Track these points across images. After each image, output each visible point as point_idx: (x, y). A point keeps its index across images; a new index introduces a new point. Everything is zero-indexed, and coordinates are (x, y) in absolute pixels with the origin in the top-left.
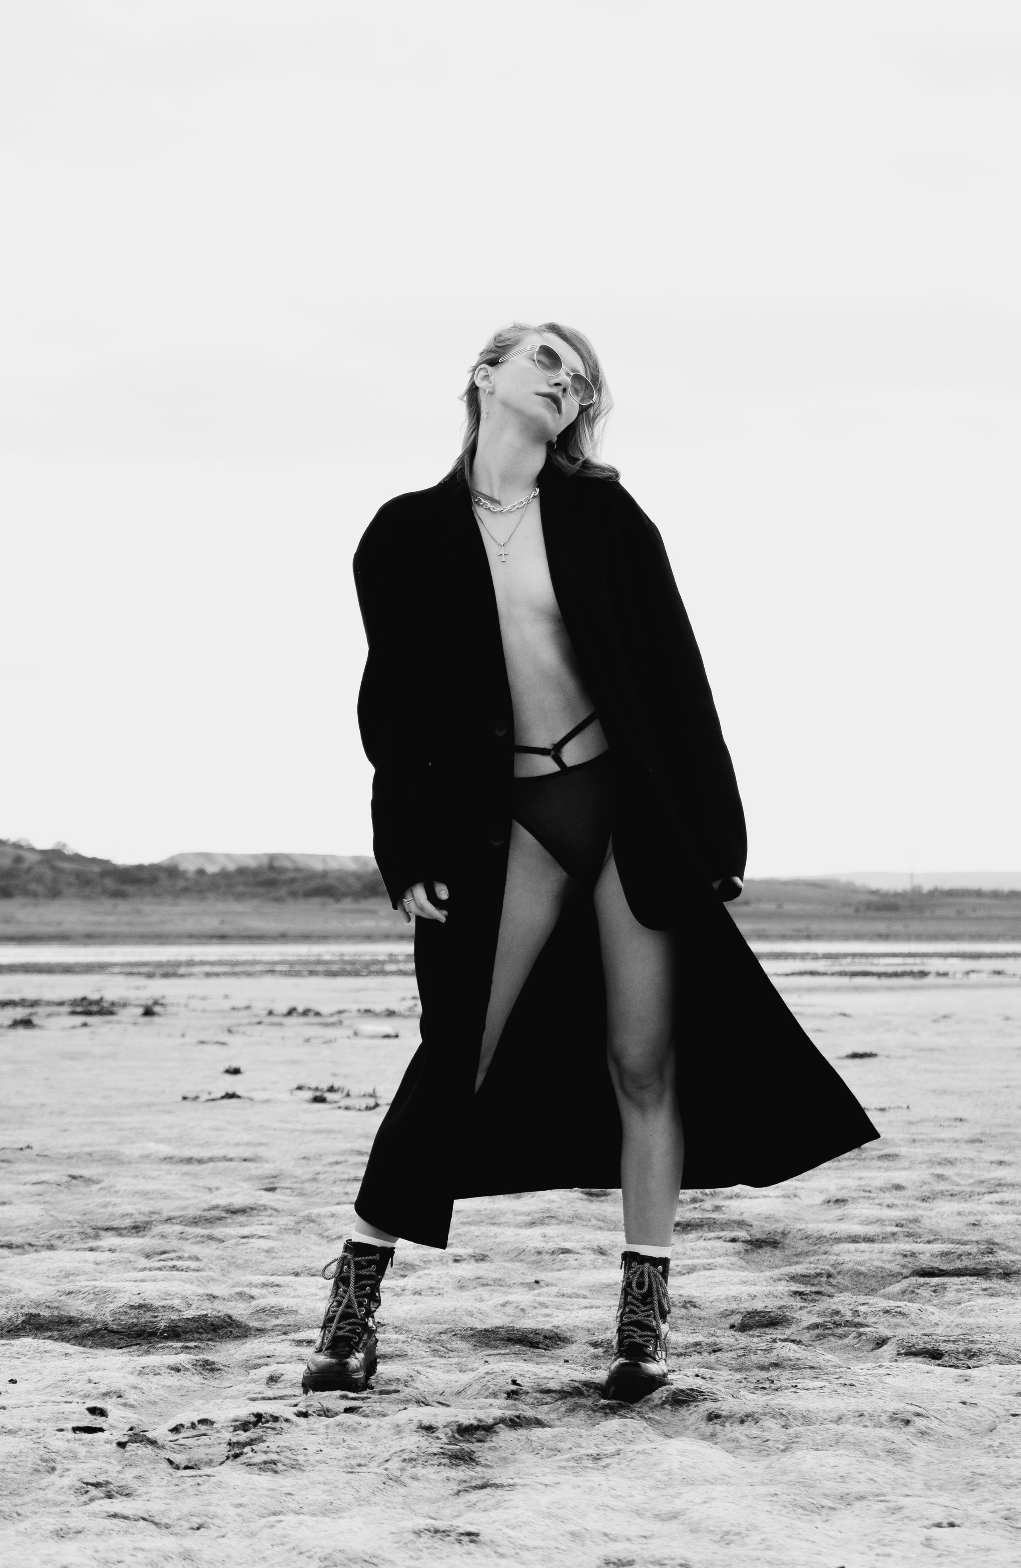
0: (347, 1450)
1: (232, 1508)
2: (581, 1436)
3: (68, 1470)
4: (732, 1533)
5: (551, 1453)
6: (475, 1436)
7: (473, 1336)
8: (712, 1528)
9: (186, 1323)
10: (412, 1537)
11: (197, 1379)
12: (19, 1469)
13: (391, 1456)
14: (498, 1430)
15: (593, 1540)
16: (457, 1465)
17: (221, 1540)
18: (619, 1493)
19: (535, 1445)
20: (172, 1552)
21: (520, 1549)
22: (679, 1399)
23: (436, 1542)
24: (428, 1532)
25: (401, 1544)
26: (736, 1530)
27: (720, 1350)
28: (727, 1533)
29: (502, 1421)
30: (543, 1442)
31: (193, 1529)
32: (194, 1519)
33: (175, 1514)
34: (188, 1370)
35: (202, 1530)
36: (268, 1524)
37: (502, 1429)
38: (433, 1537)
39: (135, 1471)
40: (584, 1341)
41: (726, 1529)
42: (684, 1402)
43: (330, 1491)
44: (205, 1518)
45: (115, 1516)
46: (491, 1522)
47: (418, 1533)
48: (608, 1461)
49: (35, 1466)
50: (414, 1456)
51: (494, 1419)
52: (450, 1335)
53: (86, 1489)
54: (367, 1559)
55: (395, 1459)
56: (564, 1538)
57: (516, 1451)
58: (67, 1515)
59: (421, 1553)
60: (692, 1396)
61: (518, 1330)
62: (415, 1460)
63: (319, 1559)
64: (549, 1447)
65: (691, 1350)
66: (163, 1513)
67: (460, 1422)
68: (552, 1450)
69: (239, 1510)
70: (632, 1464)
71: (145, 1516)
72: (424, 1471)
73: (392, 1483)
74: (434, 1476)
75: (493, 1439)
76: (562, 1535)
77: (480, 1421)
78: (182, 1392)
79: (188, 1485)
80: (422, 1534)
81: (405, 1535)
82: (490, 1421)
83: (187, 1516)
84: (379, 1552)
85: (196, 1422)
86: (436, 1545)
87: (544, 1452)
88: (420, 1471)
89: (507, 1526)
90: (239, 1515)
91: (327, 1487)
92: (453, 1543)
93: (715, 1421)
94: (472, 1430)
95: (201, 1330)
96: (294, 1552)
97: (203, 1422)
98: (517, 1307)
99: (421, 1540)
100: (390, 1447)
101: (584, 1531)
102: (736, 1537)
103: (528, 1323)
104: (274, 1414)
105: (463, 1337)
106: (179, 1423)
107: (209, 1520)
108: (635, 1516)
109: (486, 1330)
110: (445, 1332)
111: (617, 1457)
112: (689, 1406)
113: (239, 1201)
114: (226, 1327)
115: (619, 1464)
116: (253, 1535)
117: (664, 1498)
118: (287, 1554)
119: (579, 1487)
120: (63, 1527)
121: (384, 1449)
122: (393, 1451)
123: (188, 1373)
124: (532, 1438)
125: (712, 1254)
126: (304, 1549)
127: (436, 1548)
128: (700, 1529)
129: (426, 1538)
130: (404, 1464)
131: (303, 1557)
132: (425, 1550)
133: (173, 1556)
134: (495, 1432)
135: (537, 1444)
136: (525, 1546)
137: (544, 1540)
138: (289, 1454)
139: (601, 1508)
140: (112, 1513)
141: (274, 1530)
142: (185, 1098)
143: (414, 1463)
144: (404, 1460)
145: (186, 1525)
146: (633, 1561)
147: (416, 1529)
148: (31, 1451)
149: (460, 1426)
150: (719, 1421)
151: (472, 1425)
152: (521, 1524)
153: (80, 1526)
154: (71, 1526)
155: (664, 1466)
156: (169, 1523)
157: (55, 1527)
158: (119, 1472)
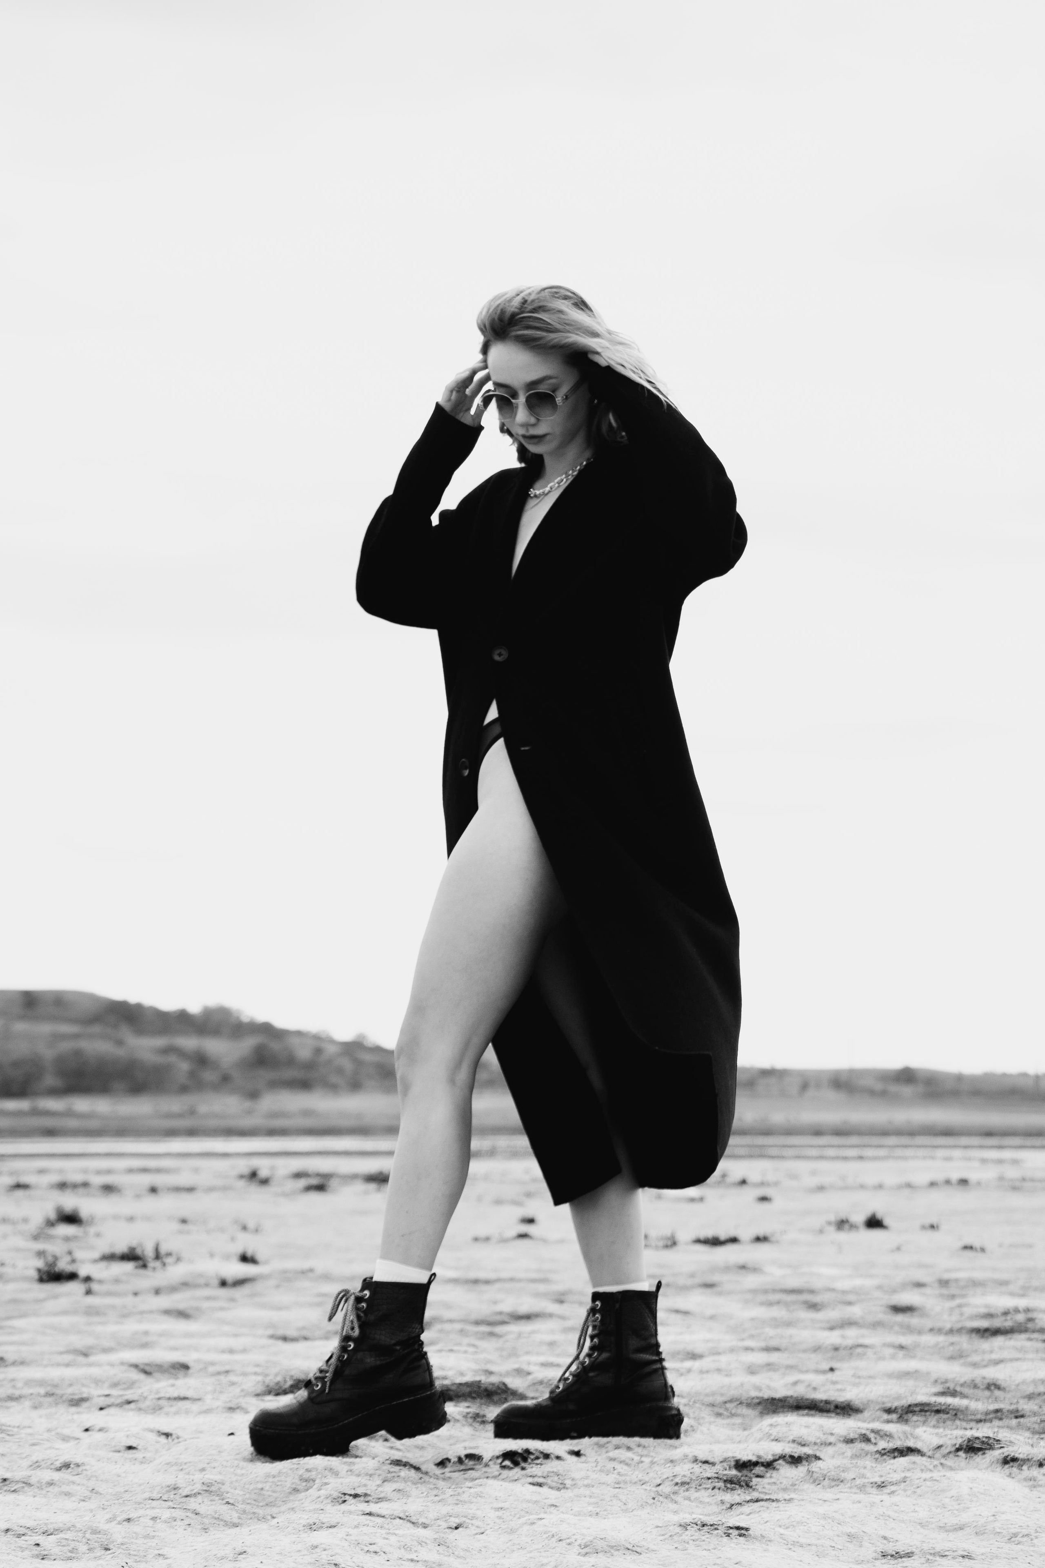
0: (617, 1477)
1: (493, 1511)
2: (865, 1468)
3: (326, 1484)
4: (1021, 1535)
5: (833, 1483)
6: (753, 1472)
7: (759, 1403)
8: (998, 1530)
9: (458, 1387)
10: (678, 1530)
11: (467, 1430)
12: (278, 1489)
13: (663, 1481)
14: (778, 1467)
15: (872, 1542)
16: (732, 1489)
17: (478, 1536)
18: (902, 1509)
19: (815, 1476)
20: (426, 1538)
21: (791, 1544)
22: (974, 1447)
23: (703, 1535)
24: (695, 1526)
25: (666, 1536)
26: (1025, 1532)
27: (1022, 1416)
28: (1015, 1535)
29: (782, 1457)
30: (825, 1472)
31: (451, 1528)
32: (452, 1519)
33: (432, 1515)
34: (458, 1421)
35: (460, 1529)
36: (529, 1522)
37: (782, 1466)
38: (699, 1530)
39: (396, 1486)
40: (877, 1408)
41: (1014, 1531)
42: (979, 1449)
43: (597, 1503)
44: (464, 1519)
45: (370, 1514)
46: (762, 1522)
47: (684, 1526)
48: (893, 1488)
49: (294, 1486)
50: (687, 1480)
51: (773, 1455)
52: (735, 1404)
53: (343, 1499)
54: (630, 1547)
55: (667, 1483)
56: (840, 1538)
57: (797, 1482)
58: (321, 1512)
59: (687, 1546)
60: (988, 1444)
61: (807, 1399)
62: (688, 1483)
63: (580, 1545)
64: (831, 1477)
65: (991, 1416)
66: (420, 1513)
67: (738, 1458)
68: (834, 1480)
69: (500, 1513)
70: (918, 1490)
71: (401, 1515)
72: (697, 1495)
73: (661, 1499)
74: (707, 1500)
75: (773, 1475)
76: (838, 1536)
77: (759, 1457)
78: (452, 1441)
79: (448, 1495)
80: (689, 1527)
81: (671, 1528)
82: (770, 1458)
83: (445, 1516)
84: (643, 1543)
85: (463, 1456)
86: (703, 1538)
87: (826, 1482)
88: (693, 1494)
89: (780, 1526)
90: (500, 1518)
91: (593, 1500)
92: (722, 1537)
93: (1011, 1464)
94: (750, 1466)
95: (474, 1395)
96: (554, 1540)
97: (470, 1457)
98: (809, 1385)
99: (687, 1532)
100: (662, 1474)
101: (862, 1533)
102: (1025, 1539)
103: (820, 1396)
104: (545, 1452)
105: (749, 1405)
106: (445, 1457)
107: (467, 1521)
108: (919, 1527)
109: (773, 1399)
110: (731, 1401)
111: (903, 1484)
112: (984, 1454)
113: (524, 1309)
114: (500, 1394)
115: (905, 1490)
116: (512, 1531)
117: (950, 1512)
118: (546, 1541)
119: (860, 1502)
120: (317, 1521)
121: (656, 1476)
122: (665, 1477)
123: (458, 1425)
124: (813, 1470)
125: (1020, 1350)
126: (564, 1537)
127: (704, 1541)
128: (986, 1531)
129: (692, 1530)
130: (677, 1488)
131: (563, 1544)
132: (691, 1542)
133: (428, 1541)
134: (774, 1468)
135: (818, 1475)
136: (798, 1542)
137: (819, 1539)
138: (556, 1478)
139: (881, 1517)
140: (368, 1512)
141: (534, 1526)
142: (476, 1239)
143: (687, 1486)
144: (677, 1484)
145: (444, 1525)
146: (912, 1553)
147: (682, 1522)
148: (289, 1472)
149: (737, 1461)
150: (1016, 1464)
151: (750, 1461)
152: (794, 1524)
153: (333, 1522)
154: (324, 1520)
155: (953, 1492)
156: (426, 1523)
157: (308, 1521)
158: (378, 1486)
